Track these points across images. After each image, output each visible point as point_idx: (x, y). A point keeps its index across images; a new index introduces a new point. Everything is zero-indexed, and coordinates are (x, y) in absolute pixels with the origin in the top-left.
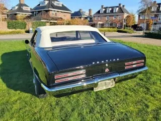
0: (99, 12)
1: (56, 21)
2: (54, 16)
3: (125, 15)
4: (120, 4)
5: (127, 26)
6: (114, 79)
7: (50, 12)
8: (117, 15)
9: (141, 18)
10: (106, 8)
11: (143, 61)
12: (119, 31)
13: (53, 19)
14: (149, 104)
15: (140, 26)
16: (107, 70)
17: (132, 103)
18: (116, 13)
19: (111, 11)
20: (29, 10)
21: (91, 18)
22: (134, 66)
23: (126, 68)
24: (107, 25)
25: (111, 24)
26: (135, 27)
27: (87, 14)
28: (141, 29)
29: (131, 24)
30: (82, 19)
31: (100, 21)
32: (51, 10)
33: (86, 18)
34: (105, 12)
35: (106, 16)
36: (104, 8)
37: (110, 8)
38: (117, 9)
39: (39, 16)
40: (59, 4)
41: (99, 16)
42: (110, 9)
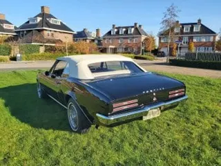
0: (109, 33)
1: (53, 45)
2: (50, 37)
3: (143, 37)
4: (136, 24)
5: (146, 51)
6: (160, 108)
7: (45, 32)
8: (133, 38)
9: (162, 41)
10: (118, 28)
11: (183, 90)
12: (136, 58)
13: (49, 41)
14: (192, 131)
15: (161, 50)
16: (155, 99)
17: (176, 131)
18: (131, 34)
19: (125, 32)
20: (13, 28)
21: (99, 41)
22: (177, 95)
23: (170, 96)
24: (121, 50)
25: (126, 49)
26: (156, 52)
27: (94, 35)
28: (163, 55)
29: (151, 48)
30: (88, 41)
31: (112, 44)
32: (46, 30)
33: (93, 40)
34: (118, 33)
35: (119, 38)
36: (116, 28)
37: (123, 28)
38: (133, 29)
39: (28, 37)
40: (56, 22)
41: (110, 39)
42: (124, 30)
